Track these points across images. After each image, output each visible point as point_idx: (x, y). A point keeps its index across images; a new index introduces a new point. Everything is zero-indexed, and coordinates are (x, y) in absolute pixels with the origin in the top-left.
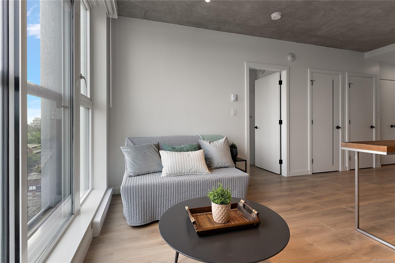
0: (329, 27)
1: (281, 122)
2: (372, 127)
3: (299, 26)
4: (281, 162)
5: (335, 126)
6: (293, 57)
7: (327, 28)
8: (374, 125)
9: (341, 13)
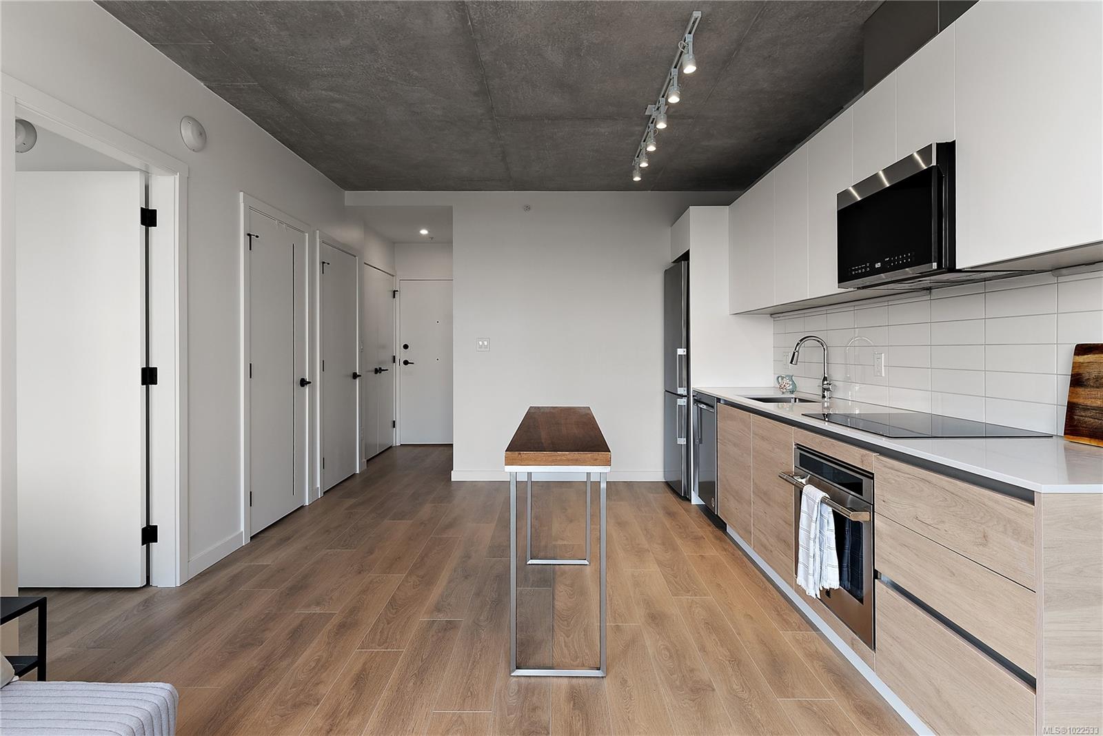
0: (331, 90)
1: (149, 376)
2: (355, 376)
3: (257, 40)
4: (150, 534)
5: (298, 380)
6: (201, 134)
7: (323, 92)
8: (358, 372)
9: (383, 71)
